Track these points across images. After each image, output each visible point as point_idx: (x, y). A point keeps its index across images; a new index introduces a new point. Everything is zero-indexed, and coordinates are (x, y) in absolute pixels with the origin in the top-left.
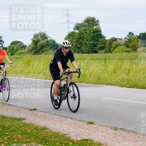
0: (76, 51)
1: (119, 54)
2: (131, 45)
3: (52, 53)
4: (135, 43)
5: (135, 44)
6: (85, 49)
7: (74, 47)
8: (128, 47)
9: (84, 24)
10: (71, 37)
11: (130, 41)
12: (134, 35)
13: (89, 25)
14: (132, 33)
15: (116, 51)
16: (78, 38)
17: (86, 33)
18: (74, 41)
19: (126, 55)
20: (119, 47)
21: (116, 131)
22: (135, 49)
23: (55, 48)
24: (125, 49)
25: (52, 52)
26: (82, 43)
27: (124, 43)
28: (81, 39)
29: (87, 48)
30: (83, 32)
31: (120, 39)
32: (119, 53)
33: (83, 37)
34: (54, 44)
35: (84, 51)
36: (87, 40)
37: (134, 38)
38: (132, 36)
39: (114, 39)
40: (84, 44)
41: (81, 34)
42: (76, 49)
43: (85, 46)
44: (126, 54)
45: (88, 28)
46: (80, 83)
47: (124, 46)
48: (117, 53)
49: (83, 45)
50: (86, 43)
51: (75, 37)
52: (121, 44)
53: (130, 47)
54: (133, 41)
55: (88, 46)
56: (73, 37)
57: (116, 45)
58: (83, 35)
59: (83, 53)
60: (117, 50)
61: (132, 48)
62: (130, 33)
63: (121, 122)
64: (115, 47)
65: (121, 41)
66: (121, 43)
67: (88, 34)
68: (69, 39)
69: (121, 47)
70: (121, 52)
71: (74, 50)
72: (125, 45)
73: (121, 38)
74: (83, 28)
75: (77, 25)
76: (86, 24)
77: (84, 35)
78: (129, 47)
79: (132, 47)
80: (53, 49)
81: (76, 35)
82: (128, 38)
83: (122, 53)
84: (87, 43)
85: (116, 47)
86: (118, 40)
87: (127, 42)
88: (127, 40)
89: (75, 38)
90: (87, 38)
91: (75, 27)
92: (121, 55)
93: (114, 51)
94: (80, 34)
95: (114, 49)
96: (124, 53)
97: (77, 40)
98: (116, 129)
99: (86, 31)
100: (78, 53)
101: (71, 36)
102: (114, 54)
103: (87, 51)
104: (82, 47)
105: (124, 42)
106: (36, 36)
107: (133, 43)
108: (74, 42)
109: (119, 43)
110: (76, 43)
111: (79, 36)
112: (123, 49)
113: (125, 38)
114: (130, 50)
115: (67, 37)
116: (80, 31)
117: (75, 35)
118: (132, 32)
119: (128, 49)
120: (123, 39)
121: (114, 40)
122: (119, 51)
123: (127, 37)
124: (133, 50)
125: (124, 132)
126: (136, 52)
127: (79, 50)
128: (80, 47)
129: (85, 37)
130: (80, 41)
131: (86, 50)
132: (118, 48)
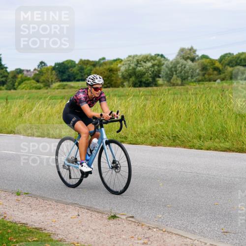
1: (27, 91)
2: (42, 78)
4: (49, 76)
5: (48, 78)
8: (38, 81)
11: (41, 74)
12: (47, 66)
14: (44, 63)
15: (22, 87)
19: (36, 93)
20: (27, 82)
21: (19, 197)
22: (48, 84)
24: (35, 85)
27: (33, 77)
31: (28, 71)
32: (26, 89)
37: (47, 69)
38: (44, 67)
39: (18, 70)
44: (36, 91)
47: (33, 81)
48: (24, 90)
52: (29, 78)
53: (42, 82)
54: (45, 73)
57: (22, 79)
60: (24, 86)
61: (44, 83)
62: (42, 63)
63: (26, 185)
64: (20, 81)
65: (29, 73)
66: (29, 76)
69: (29, 82)
70: (29, 88)
72: (34, 79)
73: (29, 69)
78: (40, 82)
79: (44, 81)
82: (39, 69)
83: (30, 91)
85: (22, 82)
86: (25, 73)
87: (37, 74)
88: (37, 72)
92: (28, 93)
93: (19, 87)
95: (19, 84)
96: (34, 90)
98: (18, 194)
102: (19, 91)
105: (33, 75)
107: (46, 76)
109: (26, 77)
112: (32, 85)
113: (35, 70)
114: (42, 85)
118: (43, 61)
119: (38, 84)
120: (32, 70)
121: (20, 71)
122: (26, 87)
123: (37, 67)
124: (45, 86)
125: (30, 198)
126: (49, 88)
132: (25, 84)
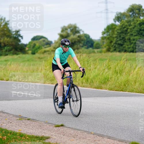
0: (118, 50)
3: (86, 52)
6: (129, 46)
7: (114, 44)
9: (128, 14)
10: (110, 31)
13: (133, 15)
16: (119, 31)
17: (130, 25)
18: (114, 36)
23: (90, 44)
25: (86, 50)
26: (125, 39)
28: (124, 33)
29: (132, 46)
30: (126, 24)
33: (126, 31)
34: (88, 40)
35: (127, 49)
36: (132, 35)
40: (128, 39)
41: (124, 26)
42: (117, 46)
43: (128, 43)
45: (132, 19)
46: (122, 92)
49: (125, 42)
50: (129, 39)
51: (116, 31)
55: (132, 43)
56: (113, 31)
58: (125, 29)
59: (125, 51)
67: (133, 26)
68: (108, 33)
71: (115, 48)
74: (126, 19)
75: (119, 15)
76: (131, 13)
77: (128, 29)
80: (86, 47)
81: (117, 28)
84: (132, 38)
89: (116, 33)
90: (131, 31)
91: (116, 17)
94: (122, 26)
97: (118, 35)
99: (129, 23)
100: (120, 51)
101: (111, 29)
103: (131, 49)
104: (125, 43)
106: (64, 29)
108: (114, 38)
110: (117, 38)
111: (121, 29)
115: (106, 31)
116: (122, 23)
117: (115, 28)
127: (121, 48)
128: (122, 43)
129: (129, 30)
130: (122, 36)
131: (129, 48)
